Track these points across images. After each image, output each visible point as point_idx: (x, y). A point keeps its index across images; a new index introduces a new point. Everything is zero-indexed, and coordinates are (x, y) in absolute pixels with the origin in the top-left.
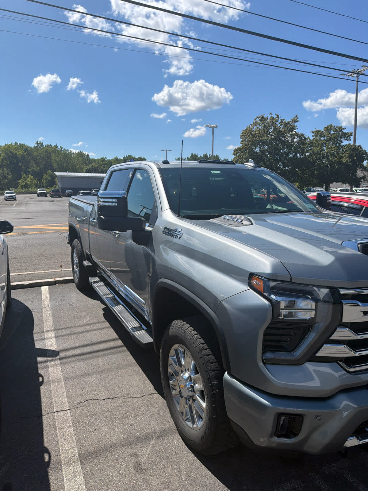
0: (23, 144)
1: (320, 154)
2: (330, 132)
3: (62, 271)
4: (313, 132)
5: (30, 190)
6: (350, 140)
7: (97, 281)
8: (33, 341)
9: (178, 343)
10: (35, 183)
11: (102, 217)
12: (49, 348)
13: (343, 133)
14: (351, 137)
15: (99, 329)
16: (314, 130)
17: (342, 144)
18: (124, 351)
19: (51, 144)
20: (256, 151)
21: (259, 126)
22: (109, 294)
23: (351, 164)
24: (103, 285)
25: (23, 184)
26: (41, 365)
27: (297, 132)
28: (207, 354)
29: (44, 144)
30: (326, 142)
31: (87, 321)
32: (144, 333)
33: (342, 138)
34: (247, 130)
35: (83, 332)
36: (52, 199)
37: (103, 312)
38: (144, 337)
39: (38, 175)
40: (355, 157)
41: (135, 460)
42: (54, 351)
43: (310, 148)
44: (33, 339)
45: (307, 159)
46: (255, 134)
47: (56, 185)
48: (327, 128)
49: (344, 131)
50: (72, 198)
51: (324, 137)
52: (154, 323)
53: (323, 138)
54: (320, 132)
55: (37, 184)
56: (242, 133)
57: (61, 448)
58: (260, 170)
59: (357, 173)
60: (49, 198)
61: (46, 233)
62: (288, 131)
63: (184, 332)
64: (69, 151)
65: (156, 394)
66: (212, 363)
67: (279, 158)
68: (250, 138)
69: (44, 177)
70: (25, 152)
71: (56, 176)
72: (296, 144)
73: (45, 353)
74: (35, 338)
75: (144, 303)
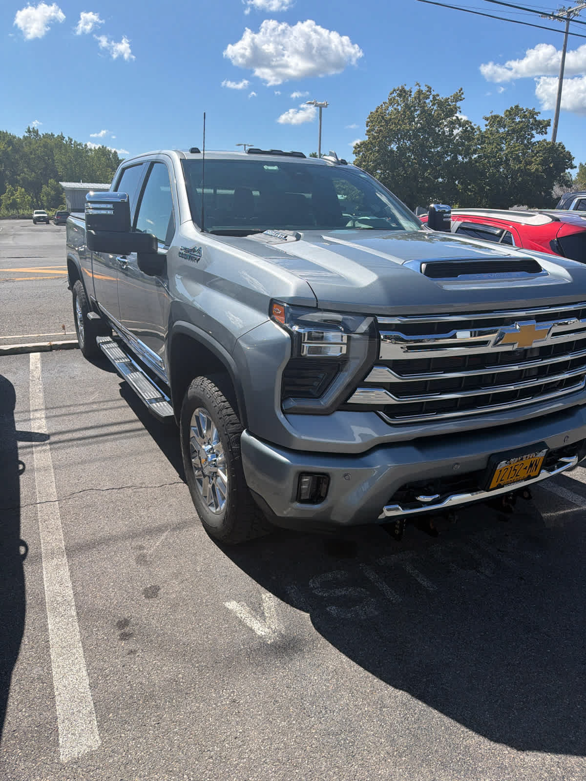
0: (5, 132)
1: (495, 157)
2: (515, 119)
3: (65, 334)
4: (487, 119)
5: (21, 212)
6: (546, 133)
7: (108, 342)
8: (13, 422)
9: (198, 407)
10: (28, 200)
11: (92, 231)
12: (36, 431)
13: (536, 121)
14: (548, 127)
15: (111, 409)
16: (489, 115)
17: (533, 140)
18: (143, 435)
19: (52, 134)
20: (392, 149)
21: (397, 106)
22: (124, 359)
23: (543, 174)
24: (116, 347)
25: (8, 202)
26: (22, 450)
27: (459, 118)
28: (228, 413)
29: (40, 133)
30: (507, 136)
31: (94, 399)
32: (165, 404)
33: (533, 130)
34: (377, 111)
35: (87, 412)
36: (58, 227)
37: (120, 388)
38: (165, 409)
39: (34, 188)
40: (551, 163)
41: (138, 552)
42: (42, 435)
43: (479, 147)
44: (13, 420)
45: (473, 164)
46: (390, 119)
47: (65, 205)
48: (510, 112)
49: (538, 118)
50: (72, 216)
51: (504, 128)
52: (172, 383)
53: (502, 129)
54: (498, 119)
55: (33, 202)
56: (369, 118)
57: (42, 541)
58: (347, 169)
59: (553, 189)
60: (52, 225)
61: (43, 280)
62: (444, 115)
63: (202, 390)
64: (83, 146)
65: (181, 483)
66: (233, 424)
67: (427, 162)
68: (381, 126)
69: (43, 190)
70: (9, 147)
71: (63, 189)
72: (457, 138)
73: (29, 436)
74: (16, 419)
75: (160, 361)
